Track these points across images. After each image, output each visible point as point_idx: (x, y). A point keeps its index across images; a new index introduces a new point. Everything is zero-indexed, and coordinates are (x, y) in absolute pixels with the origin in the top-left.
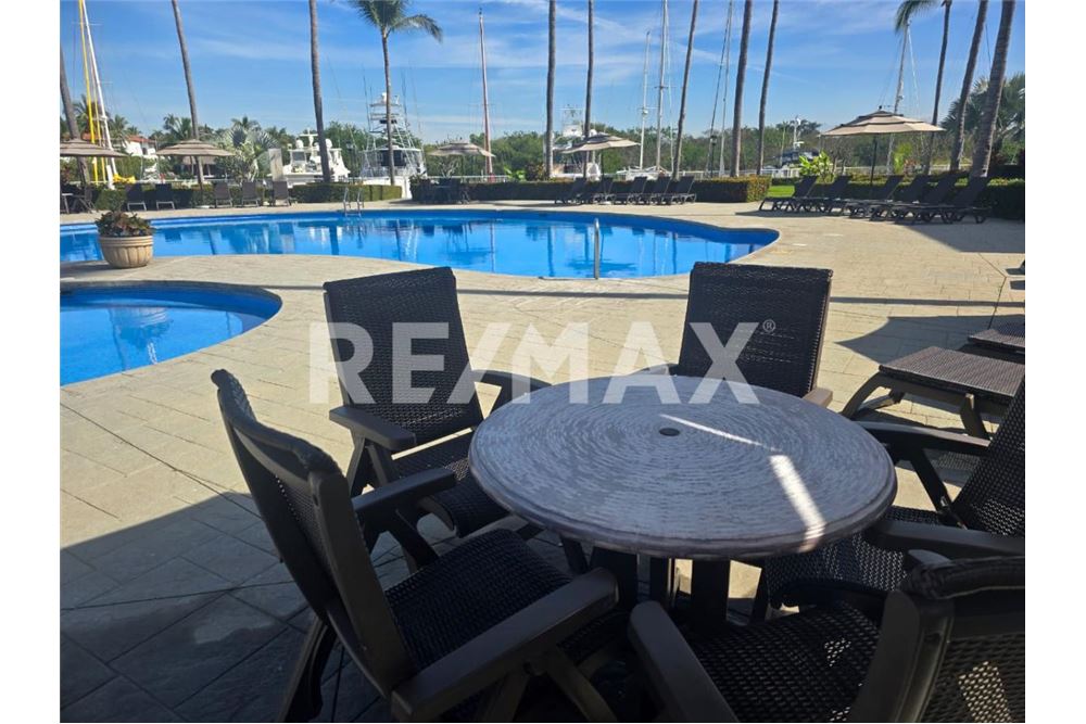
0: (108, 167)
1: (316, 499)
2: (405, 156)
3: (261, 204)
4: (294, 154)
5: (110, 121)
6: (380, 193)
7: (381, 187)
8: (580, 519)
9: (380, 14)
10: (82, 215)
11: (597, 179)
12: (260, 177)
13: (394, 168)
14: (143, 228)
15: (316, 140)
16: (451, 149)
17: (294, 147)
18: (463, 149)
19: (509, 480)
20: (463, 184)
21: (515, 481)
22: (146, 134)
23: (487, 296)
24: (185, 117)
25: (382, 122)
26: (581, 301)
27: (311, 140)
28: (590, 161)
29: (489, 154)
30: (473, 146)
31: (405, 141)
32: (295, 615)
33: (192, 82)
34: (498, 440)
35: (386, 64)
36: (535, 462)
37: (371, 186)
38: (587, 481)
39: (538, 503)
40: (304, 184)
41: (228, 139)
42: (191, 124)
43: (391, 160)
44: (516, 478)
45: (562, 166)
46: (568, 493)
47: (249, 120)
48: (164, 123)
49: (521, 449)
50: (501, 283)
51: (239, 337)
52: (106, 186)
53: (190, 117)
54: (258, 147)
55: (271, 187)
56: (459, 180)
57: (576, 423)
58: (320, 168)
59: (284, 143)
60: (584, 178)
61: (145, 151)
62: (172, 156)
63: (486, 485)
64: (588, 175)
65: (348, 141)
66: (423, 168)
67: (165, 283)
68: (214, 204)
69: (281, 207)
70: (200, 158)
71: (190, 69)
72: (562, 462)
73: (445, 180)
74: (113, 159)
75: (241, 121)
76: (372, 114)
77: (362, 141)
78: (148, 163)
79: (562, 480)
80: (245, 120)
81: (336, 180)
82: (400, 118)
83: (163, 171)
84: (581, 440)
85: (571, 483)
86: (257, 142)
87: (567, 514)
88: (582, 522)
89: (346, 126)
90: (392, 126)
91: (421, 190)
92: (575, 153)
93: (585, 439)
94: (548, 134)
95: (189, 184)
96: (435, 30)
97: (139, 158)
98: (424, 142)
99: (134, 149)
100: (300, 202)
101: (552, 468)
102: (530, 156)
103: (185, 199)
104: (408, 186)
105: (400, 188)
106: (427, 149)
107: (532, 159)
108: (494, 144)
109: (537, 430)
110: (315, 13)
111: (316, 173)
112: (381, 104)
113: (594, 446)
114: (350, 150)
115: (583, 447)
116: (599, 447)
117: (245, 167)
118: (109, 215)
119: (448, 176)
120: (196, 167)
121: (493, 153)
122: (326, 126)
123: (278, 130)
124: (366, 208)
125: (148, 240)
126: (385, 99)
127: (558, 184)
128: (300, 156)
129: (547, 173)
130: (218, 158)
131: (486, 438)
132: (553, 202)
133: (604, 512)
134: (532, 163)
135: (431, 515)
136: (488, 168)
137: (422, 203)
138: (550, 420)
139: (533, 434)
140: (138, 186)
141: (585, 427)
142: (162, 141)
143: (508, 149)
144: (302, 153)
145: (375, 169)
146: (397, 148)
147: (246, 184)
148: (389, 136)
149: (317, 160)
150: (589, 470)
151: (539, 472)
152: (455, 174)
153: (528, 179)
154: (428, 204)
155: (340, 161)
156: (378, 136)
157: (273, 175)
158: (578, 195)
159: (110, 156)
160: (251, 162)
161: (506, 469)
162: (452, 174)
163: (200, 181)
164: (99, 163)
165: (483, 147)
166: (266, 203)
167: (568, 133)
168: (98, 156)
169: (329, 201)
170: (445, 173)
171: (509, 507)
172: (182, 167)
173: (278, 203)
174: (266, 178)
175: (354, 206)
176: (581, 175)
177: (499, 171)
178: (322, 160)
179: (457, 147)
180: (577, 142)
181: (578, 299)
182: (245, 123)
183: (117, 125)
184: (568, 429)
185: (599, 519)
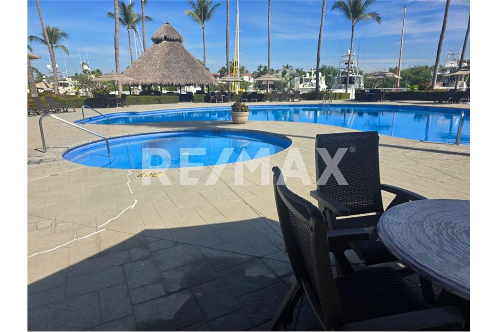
0: (237, 85)
1: (312, 230)
2: (354, 79)
3: (288, 101)
4: (305, 79)
5: (240, 68)
6: (340, 96)
7: (341, 94)
8: (444, 276)
9: (353, 14)
10: (226, 103)
11: (464, 90)
12: (289, 90)
13: (348, 85)
14: (245, 109)
15: (315, 73)
16: (379, 75)
17: (305, 76)
18: (385, 75)
19: (401, 244)
20: (382, 92)
21: (404, 245)
22: (251, 72)
23: (389, 148)
24: (265, 65)
25: (346, 64)
26: (446, 156)
27: (313, 73)
28: (460, 80)
29: (399, 77)
30: (391, 73)
31: (356, 72)
32: (284, 276)
33: (270, 51)
34: (394, 222)
35: (352, 37)
36: (416, 238)
37: (336, 93)
38: (450, 256)
39: (417, 260)
40: (307, 92)
41: (280, 74)
42: (267, 68)
43: (347, 81)
44: (405, 244)
45: (441, 83)
46: (437, 260)
47: (289, 65)
48: (258, 68)
49: (408, 229)
50: (398, 142)
51: (274, 155)
52: (235, 93)
53: (267, 65)
54: (291, 77)
55: (293, 93)
56: (381, 90)
57: (443, 222)
58: (315, 85)
59: (301, 75)
60: (455, 90)
61: (250, 79)
62: (259, 81)
63: (387, 243)
64: (458, 87)
65: (329, 74)
66: (362, 84)
67: (251, 131)
68: (271, 100)
69: (297, 102)
70: (269, 82)
71: (270, 46)
72: (433, 242)
73: (373, 90)
74: (239, 83)
75: (286, 66)
76: (342, 61)
77: (335, 72)
78: (250, 84)
79: (433, 252)
80: (288, 66)
81: (321, 90)
82: (355, 62)
83: (255, 87)
84: (447, 232)
85: (439, 254)
86: (291, 75)
87: (436, 271)
88: (444, 278)
89: (329, 67)
90: (350, 65)
91: (360, 95)
92: (451, 76)
93: (450, 233)
94: (435, 67)
95: (263, 92)
96: (378, 19)
97: (247, 82)
98: (364, 73)
99: (246, 78)
100: (304, 100)
101: (427, 244)
102: (422, 78)
103: (261, 98)
104: (354, 93)
105: (350, 94)
106: (366, 76)
107: (423, 79)
108: (402, 72)
109: (418, 222)
110: (324, 18)
111: (313, 88)
112: (347, 55)
113: (456, 238)
114: (329, 77)
115: (448, 237)
116: (459, 239)
117: (285, 85)
118: (236, 104)
119: (375, 88)
120: (267, 85)
121: (401, 76)
122: (320, 66)
123: (300, 69)
124: (332, 103)
125: (247, 114)
126: (349, 53)
127: (438, 92)
128: (307, 80)
129: (432, 86)
130: (275, 82)
131: (388, 219)
132: (433, 102)
133: (460, 276)
134: (424, 81)
135: (352, 250)
136: (397, 85)
137: (359, 101)
138: (427, 218)
139: (416, 223)
140: (246, 93)
141: (449, 225)
142: (256, 75)
143: (410, 74)
144: (308, 79)
145: (339, 85)
146: (351, 75)
147: (284, 92)
148: (348, 70)
149: (314, 82)
150: (451, 250)
151: (419, 244)
152: (379, 87)
153: (419, 90)
154: (362, 101)
155: (324, 82)
156: (343, 70)
157: (295, 88)
158: (450, 99)
159: (238, 81)
160: (288, 83)
161: (399, 238)
162: (377, 87)
163: (267, 91)
164: (234, 84)
165: (396, 74)
166: (291, 100)
167: (448, 65)
168: (234, 81)
169: (317, 99)
170: (374, 87)
171: (399, 258)
172: (262, 85)
173: (295, 100)
174: (292, 89)
175: (327, 102)
176: (454, 88)
177: (403, 85)
178: (317, 82)
179: (381, 74)
180: (453, 70)
181: (445, 154)
182: (287, 67)
183: (242, 70)
184: (439, 225)
185: (456, 279)
